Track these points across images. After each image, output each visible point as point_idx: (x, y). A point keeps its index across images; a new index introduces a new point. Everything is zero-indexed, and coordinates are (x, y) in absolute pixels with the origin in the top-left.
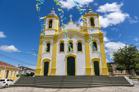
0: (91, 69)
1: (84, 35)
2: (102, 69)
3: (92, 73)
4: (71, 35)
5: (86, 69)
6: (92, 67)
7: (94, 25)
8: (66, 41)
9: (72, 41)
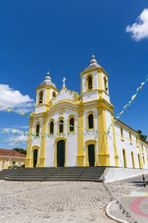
0: (83, 156)
1: (77, 107)
2: (99, 156)
3: (86, 163)
4: (62, 109)
5: (78, 157)
6: (85, 153)
7: (91, 87)
8: (56, 118)
9: (63, 118)
